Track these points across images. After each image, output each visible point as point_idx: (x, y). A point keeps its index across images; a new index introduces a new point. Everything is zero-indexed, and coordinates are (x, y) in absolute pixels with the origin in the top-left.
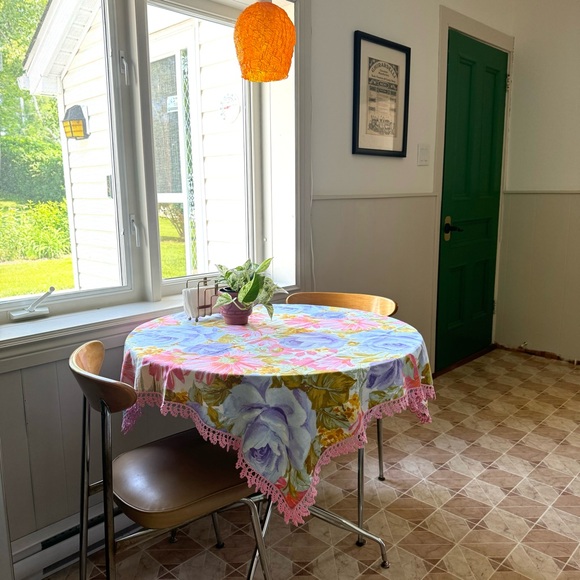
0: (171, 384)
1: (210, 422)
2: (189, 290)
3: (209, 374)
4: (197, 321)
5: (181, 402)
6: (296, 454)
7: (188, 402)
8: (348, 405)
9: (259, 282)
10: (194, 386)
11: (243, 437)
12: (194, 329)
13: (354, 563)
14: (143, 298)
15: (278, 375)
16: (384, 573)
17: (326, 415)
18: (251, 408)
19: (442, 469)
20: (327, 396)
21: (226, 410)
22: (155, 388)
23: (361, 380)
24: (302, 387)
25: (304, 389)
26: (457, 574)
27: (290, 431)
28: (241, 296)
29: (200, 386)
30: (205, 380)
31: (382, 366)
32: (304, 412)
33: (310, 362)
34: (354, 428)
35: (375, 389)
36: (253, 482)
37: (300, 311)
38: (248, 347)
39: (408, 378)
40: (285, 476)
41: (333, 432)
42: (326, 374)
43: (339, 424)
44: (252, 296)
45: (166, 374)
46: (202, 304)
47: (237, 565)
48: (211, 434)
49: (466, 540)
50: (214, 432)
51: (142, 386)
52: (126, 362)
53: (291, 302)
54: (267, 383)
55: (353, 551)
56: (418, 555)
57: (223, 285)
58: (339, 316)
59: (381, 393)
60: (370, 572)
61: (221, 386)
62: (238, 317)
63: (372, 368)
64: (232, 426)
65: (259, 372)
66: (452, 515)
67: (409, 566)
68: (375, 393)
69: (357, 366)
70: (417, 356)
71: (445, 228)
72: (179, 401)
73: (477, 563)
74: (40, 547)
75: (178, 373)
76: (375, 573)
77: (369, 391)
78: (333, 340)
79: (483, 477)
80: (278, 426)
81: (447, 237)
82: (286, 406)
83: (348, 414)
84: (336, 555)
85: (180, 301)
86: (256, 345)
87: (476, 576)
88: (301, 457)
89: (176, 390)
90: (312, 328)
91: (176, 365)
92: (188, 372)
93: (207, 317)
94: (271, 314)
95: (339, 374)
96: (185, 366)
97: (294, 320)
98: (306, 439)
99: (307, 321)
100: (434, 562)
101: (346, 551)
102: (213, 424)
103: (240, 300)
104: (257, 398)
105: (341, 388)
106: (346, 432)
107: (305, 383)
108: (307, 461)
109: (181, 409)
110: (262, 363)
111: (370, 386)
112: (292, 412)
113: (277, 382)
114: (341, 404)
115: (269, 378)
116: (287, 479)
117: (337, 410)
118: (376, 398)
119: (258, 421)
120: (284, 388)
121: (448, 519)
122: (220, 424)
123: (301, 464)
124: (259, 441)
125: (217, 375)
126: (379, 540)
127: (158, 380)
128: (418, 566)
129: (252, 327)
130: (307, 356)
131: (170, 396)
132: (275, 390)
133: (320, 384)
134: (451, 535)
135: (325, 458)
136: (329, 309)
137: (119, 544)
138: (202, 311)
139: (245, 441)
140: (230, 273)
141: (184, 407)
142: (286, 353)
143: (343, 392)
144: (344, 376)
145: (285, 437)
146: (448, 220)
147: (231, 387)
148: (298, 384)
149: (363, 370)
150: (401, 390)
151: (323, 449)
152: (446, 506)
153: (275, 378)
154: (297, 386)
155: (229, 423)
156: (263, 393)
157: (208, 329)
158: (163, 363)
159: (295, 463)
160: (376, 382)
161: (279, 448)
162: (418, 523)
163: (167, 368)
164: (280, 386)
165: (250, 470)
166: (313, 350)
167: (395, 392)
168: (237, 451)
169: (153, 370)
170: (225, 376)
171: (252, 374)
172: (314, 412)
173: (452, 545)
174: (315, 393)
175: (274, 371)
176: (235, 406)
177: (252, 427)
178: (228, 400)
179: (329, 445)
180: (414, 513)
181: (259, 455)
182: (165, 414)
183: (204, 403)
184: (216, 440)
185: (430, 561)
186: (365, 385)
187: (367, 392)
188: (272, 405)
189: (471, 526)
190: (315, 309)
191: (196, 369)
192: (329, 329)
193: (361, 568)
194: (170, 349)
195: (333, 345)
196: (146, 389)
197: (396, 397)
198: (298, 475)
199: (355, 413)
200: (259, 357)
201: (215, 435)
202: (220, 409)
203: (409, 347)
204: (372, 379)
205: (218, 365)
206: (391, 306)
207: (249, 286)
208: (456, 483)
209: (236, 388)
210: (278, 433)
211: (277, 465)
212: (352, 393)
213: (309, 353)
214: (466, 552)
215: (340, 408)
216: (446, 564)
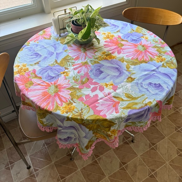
0: (23, 99)
8: (109, 133)
15: (70, 115)
16: (132, 145)
17: (99, 131)
20: (99, 126)
21: (47, 120)
23: (120, 121)
25: (84, 125)
26: (161, 153)
32: (84, 133)
33: (95, 102)
34: (111, 141)
39: (154, 113)
42: (97, 120)
43: (105, 135)
49: (171, 136)
50: (42, 127)
54: (64, 119)
56: (148, 139)
59: (133, 123)
61: (42, 112)
63: (129, 116)
64: (52, 124)
67: (143, 144)
68: (129, 123)
69: (119, 114)
73: (171, 150)
74: (12, 112)
76: (128, 144)
78: (121, 73)
80: (73, 131)
82: (76, 127)
83: (109, 136)
86: (76, 72)
87: (168, 156)
88: (83, 145)
89: (27, 101)
92: (28, 98)
95: (106, 120)
98: (85, 141)
100: (153, 144)
102: (42, 125)
104: (60, 123)
106: (108, 140)
107: (85, 122)
108: (86, 147)
110: (68, 97)
111: (126, 122)
112: (79, 130)
113: (69, 119)
114: (106, 131)
115: (65, 117)
117: (104, 132)
120: (74, 122)
122: (45, 125)
123: (83, 147)
124: (63, 137)
125: (40, 107)
128: (146, 145)
130: (97, 92)
132: (69, 122)
133: (94, 123)
134: (166, 132)
135: (98, 140)
143: (107, 128)
144: (109, 121)
145: (77, 135)
149: (122, 118)
151: (97, 138)
152: (169, 116)
154: (80, 123)
155: (50, 124)
156: (62, 122)
160: (130, 120)
161: (75, 136)
164: (71, 121)
166: (104, 85)
167: (142, 124)
172: (91, 131)
173: (164, 138)
174: (91, 126)
178: (47, 117)
179: (101, 138)
181: (64, 140)
184: (44, 130)
185: (152, 143)
186: (122, 122)
188: (68, 126)
192: (125, 56)
193: (123, 140)
194: (32, 68)
198: (82, 149)
199: (112, 137)
200: (71, 88)
202: (44, 120)
204: (128, 120)
205: (45, 95)
210: (73, 133)
211: (75, 140)
212: (112, 129)
213: (100, 88)
214: (169, 143)
216: (158, 146)
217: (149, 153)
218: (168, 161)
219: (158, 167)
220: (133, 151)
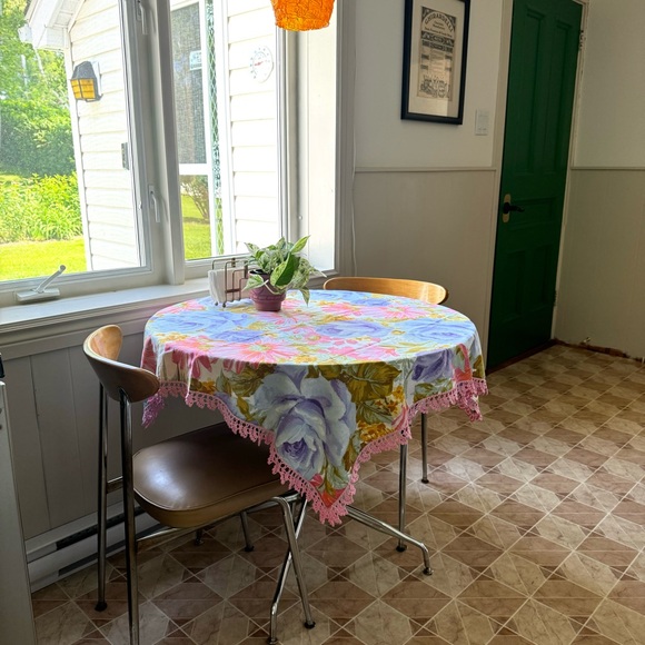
0: (196, 373)
1: (240, 414)
2: (215, 271)
3: (238, 362)
4: (224, 306)
5: (208, 392)
6: (333, 449)
7: (216, 392)
8: (391, 397)
9: (294, 264)
10: (222, 375)
11: (276, 431)
12: (221, 315)
13: (395, 569)
14: (164, 281)
15: (315, 364)
16: (427, 580)
17: (367, 408)
18: (285, 399)
19: (491, 472)
20: (368, 388)
21: (257, 401)
22: (180, 377)
23: (406, 371)
24: (341, 378)
25: (343, 380)
26: (506, 582)
27: (328, 426)
28: (274, 279)
29: (229, 375)
30: (234, 368)
31: (430, 356)
32: (343, 405)
33: (351, 352)
34: (397, 423)
35: (422, 381)
36: (287, 479)
37: (339, 297)
38: (282, 334)
39: (458, 371)
40: (322, 473)
41: (374, 427)
42: (368, 364)
43: (380, 418)
44: (286, 278)
45: (191, 362)
46: (229, 288)
47: (267, 570)
48: (241, 426)
49: (515, 547)
50: (244, 425)
51: (165, 375)
52: (147, 349)
53: (329, 287)
54: (303, 373)
55: (394, 557)
56: (464, 562)
57: (254, 266)
58: (383, 304)
59: (427, 386)
60: (411, 579)
61: (252, 375)
62: (270, 302)
63: (419, 359)
64: (264, 419)
65: (293, 361)
66: (502, 522)
67: (454, 573)
68: (421, 385)
69: (402, 356)
70: (468, 347)
71: (504, 208)
72: (205, 391)
73: (528, 571)
74: (55, 548)
75: (204, 360)
76: (416, 580)
77: (416, 383)
78: (376, 329)
79: (536, 481)
80: (314, 419)
81: (506, 217)
82: (323, 398)
83: (392, 407)
84: (374, 561)
85: (206, 285)
86: (290, 333)
87: (526, 584)
88: (339, 454)
89: (202, 380)
90: (352, 316)
91: (202, 352)
92: (215, 360)
93: (235, 302)
94: (307, 300)
95: (382, 364)
96: (211, 354)
97: (332, 307)
98: (344, 433)
99: (347, 308)
100: (481, 569)
101: (384, 556)
102: (243, 416)
103: (273, 283)
104: (291, 388)
105: (384, 379)
106: (389, 427)
107: (344, 373)
108: (346, 457)
109: (208, 399)
110: (296, 352)
111: (416, 378)
112: (329, 405)
113: (313, 372)
114: (383, 397)
115: (304, 367)
116: (323, 476)
117: (379, 403)
118: (422, 391)
119: (293, 413)
120: (321, 378)
121: (497, 525)
122: (251, 416)
123: (339, 460)
124: (294, 435)
125: (248, 363)
126: (422, 545)
127: (182, 368)
128: (463, 574)
129: (286, 314)
130: (347, 344)
131: (196, 385)
132: (312, 380)
133: (361, 375)
134: (499, 542)
135: (365, 455)
136: (371, 295)
137: (140, 544)
138: (230, 296)
139: (278, 434)
140: (262, 253)
141: (211, 398)
142: (323, 342)
143: (386, 384)
144: (388, 366)
145: (322, 432)
146: (508, 198)
147: (262, 377)
148: (336, 374)
149: (409, 361)
150: (450, 383)
151: (363, 445)
152: (495, 511)
153: (311, 368)
154: (335, 376)
155: (260, 415)
156: (298, 383)
157: (237, 315)
158: (188, 349)
159: (333, 459)
160: (422, 374)
161: (315, 443)
162: (464, 528)
163: (192, 355)
164: (317, 376)
165: (283, 466)
166: (353, 339)
167: (444, 385)
168: (269, 446)
169: (177, 357)
170: (256, 364)
171: (286, 363)
172: (354, 405)
173: (500, 553)
174: (355, 384)
175: (310, 360)
176: (267, 397)
177: (286, 420)
178: (259, 390)
179: (370, 440)
180: (459, 518)
181: (293, 450)
182: (190, 405)
183: (233, 394)
184: (246, 433)
185: (475, 568)
186: (410, 377)
187: (412, 384)
188: (308, 397)
189: (522, 532)
190: (356, 295)
191: (225, 357)
192: (371, 317)
193: (401, 574)
194: (195, 335)
195: (376, 334)
196: (169, 378)
197: (444, 390)
198: (336, 472)
199: (399, 406)
200: (293, 345)
201: (246, 428)
202: (251, 400)
203: (460, 336)
204: (419, 371)
205: (248, 353)
206: (440, 292)
207: (282, 267)
208: (507, 487)
209: (269, 378)
210: (314, 427)
211: (312, 461)
212: (395, 384)
213: (349, 342)
214: (516, 559)
215: (382, 401)
216: (493, 571)
217: (476, 588)
218: (531, 594)
219: (512, 611)
220: (437, 592)
